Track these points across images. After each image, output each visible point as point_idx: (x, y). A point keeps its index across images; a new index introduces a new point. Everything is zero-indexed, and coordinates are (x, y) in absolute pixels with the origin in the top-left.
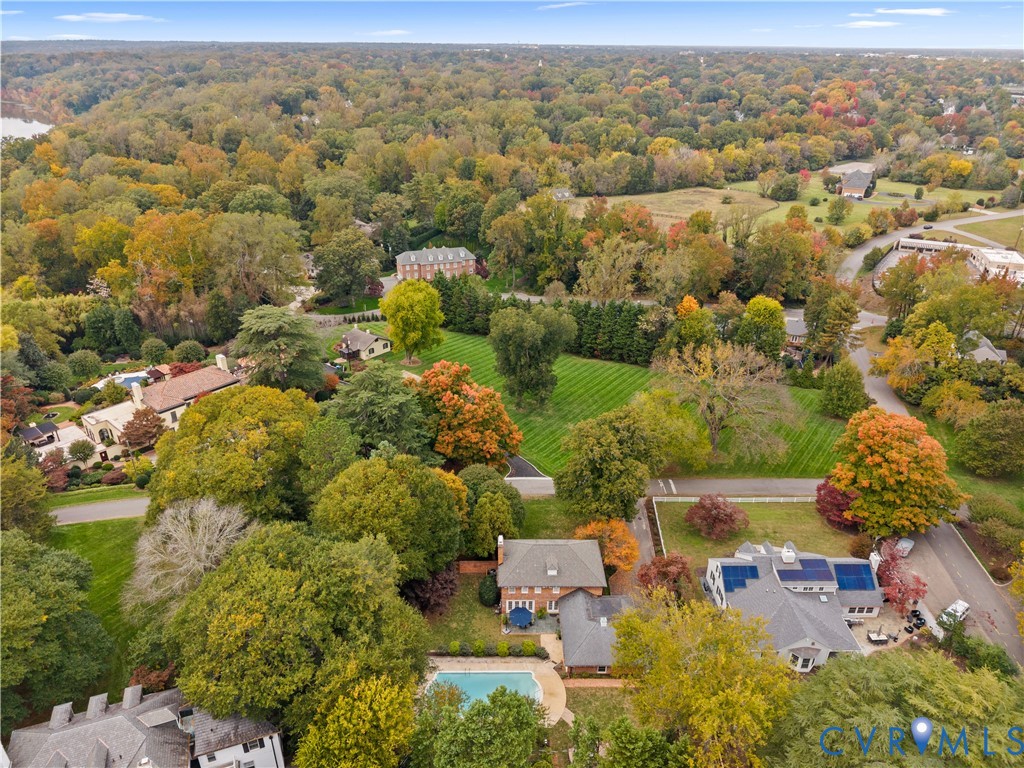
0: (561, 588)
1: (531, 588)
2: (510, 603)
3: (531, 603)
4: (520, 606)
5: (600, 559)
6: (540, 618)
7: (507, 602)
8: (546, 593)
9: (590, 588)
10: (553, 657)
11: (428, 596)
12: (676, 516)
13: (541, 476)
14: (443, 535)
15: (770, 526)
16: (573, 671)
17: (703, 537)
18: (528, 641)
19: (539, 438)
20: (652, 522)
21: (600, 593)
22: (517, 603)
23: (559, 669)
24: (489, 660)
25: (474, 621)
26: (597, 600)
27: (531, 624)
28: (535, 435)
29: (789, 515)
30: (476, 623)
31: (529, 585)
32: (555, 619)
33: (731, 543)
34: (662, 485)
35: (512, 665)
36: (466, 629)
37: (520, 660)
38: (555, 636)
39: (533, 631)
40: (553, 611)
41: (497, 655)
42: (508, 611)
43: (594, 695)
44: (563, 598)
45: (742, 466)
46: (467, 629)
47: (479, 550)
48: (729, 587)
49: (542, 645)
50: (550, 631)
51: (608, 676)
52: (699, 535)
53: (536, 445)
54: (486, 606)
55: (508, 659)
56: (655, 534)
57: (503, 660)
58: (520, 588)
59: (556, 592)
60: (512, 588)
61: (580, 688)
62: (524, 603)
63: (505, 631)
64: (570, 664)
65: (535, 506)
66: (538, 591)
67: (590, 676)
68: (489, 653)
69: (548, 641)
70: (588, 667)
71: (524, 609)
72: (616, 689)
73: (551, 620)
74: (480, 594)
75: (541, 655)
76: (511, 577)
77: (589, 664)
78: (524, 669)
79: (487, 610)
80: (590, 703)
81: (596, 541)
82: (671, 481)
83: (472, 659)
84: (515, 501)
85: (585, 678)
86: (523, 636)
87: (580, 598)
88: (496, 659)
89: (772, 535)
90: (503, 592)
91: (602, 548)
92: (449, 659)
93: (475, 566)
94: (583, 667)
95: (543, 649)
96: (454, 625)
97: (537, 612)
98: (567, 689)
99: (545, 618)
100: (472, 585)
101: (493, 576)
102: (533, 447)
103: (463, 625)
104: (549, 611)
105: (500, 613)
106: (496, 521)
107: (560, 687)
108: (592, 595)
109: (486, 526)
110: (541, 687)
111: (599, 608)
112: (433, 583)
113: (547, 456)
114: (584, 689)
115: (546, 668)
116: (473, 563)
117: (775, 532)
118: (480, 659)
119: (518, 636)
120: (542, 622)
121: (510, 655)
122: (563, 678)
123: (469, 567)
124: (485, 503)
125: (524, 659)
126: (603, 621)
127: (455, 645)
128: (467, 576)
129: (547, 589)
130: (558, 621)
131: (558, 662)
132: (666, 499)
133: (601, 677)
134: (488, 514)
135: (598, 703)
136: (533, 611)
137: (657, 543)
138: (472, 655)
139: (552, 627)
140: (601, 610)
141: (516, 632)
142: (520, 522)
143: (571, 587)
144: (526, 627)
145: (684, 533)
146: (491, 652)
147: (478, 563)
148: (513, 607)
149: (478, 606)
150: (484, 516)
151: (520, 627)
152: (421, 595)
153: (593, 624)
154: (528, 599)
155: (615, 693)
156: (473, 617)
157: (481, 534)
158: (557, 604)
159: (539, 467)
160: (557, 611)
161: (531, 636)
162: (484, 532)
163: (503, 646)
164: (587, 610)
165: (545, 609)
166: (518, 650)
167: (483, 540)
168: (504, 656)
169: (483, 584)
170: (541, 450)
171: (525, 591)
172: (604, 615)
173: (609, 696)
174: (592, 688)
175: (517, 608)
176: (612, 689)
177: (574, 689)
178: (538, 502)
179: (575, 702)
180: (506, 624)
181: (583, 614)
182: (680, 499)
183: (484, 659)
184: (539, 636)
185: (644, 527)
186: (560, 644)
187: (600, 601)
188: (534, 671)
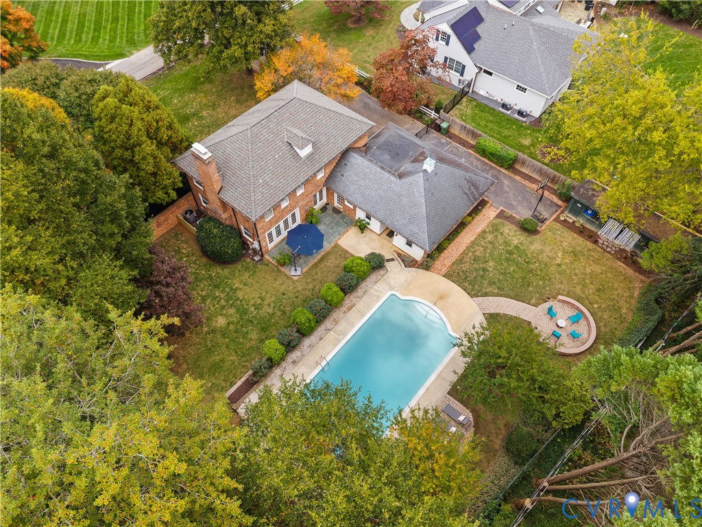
1: (292, 194)
2: (270, 235)
3: (294, 215)
4: (282, 228)
7: (267, 235)
8: (310, 188)
9: (358, 140)
22: (278, 228)
23: (409, 262)
24: (327, 324)
25: (240, 294)
30: (247, 294)
36: (242, 312)
37: (360, 290)
39: (325, 246)
40: (319, 205)
42: (269, 246)
43: (476, 259)
46: (245, 312)
50: (341, 230)
51: (462, 226)
52: (350, 29)
55: (347, 302)
57: (343, 309)
59: (321, 175)
60: (269, 211)
61: (455, 263)
62: (286, 221)
66: (300, 191)
67: (450, 241)
69: (356, 245)
72: (484, 232)
73: (328, 217)
75: (373, 264)
76: (259, 196)
78: (379, 297)
79: (239, 266)
83: (306, 343)
85: (445, 248)
86: (322, 260)
88: (334, 315)
90: (258, 226)
96: (221, 321)
97: (304, 220)
99: (320, 220)
103: (232, 311)
105: (260, 257)
108: (365, 149)
109: (149, 147)
111: (387, 157)
112: (158, 294)
115: (397, 273)
119: (316, 265)
120: (321, 228)
121: (345, 295)
122: (427, 267)
130: (336, 212)
131: (396, 256)
133: (457, 232)
134: (139, 124)
135: (491, 264)
136: (298, 223)
139: (337, 224)
141: (307, 263)
147: (162, 217)
148: (274, 235)
149: (219, 271)
154: (291, 212)
155: (490, 237)
156: (234, 290)
160: (324, 200)
161: (328, 254)
162: (151, 161)
163: (334, 293)
167: (154, 174)
171: (286, 203)
173: (490, 246)
174: (465, 253)
176: (482, 236)
177: (452, 270)
179: (472, 284)
180: (284, 264)
183: (321, 330)
186: (370, 235)
187: (378, 149)
188: (392, 289)
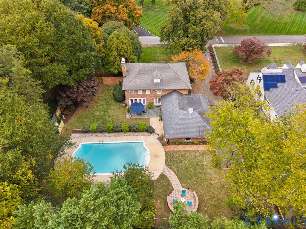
0: (163, 90)
1: (144, 91)
2: (132, 100)
3: (144, 100)
4: (138, 101)
5: (187, 73)
6: (150, 108)
7: (130, 99)
8: (153, 94)
9: (181, 90)
10: (157, 131)
11: (75, 96)
12: (225, 53)
13: (152, 36)
14: (81, 55)
15: (277, 57)
16: (170, 141)
17: (241, 63)
18: (142, 122)
19: (152, 20)
20: (213, 56)
21: (187, 93)
22: (136, 100)
23: (160, 139)
24: (116, 134)
25: (110, 111)
26: (185, 97)
27: (144, 112)
28: (150, 19)
29: (286, 52)
30: (111, 112)
31: (142, 89)
32: (159, 108)
33: (257, 66)
34: (216, 39)
35: (131, 137)
36: (104, 115)
37: (136, 134)
38: (159, 118)
39: (145, 116)
40: (158, 104)
41: (122, 131)
42: (130, 104)
43: (183, 156)
44: (163, 96)
45: (256, 30)
47: (112, 69)
48: (267, 88)
49: (151, 125)
50: (155, 115)
51: (192, 143)
52: (239, 63)
53: (150, 23)
54: (118, 102)
55: (129, 133)
56: (215, 62)
57: (125, 134)
58: (136, 91)
59: (160, 93)
60: (132, 91)
61: (174, 151)
62: (140, 100)
63: (128, 116)
64: (168, 137)
65: (149, 50)
66: (148, 93)
67: (181, 143)
68: (116, 130)
69: (155, 122)
70: (179, 139)
71: (140, 103)
72: (198, 151)
73: (156, 109)
74: (114, 95)
75: (150, 131)
76: (130, 84)
77: (181, 137)
78: (138, 140)
79: (118, 104)
80: (181, 161)
81: (184, 63)
82: (221, 37)
83: (106, 134)
84: (135, 41)
85: (177, 144)
86: (139, 119)
87: (175, 96)
88: (121, 134)
89: (279, 62)
90: (126, 94)
91: (188, 67)
92: (90, 134)
93: (112, 80)
94: (176, 139)
95: (151, 127)
96: (97, 113)
97: (148, 105)
98: (166, 153)
99: (152, 108)
100: (110, 90)
101: (121, 85)
102: (149, 24)
103: (103, 113)
104: (155, 104)
105: (126, 106)
106: (121, 50)
107: (161, 151)
108: (182, 94)
109: (115, 53)
110: (149, 152)
111: (186, 102)
112: (78, 88)
113: (156, 28)
114: (177, 152)
115: (153, 139)
116: (110, 78)
117: (280, 60)
118: (111, 134)
119: (136, 119)
120: (151, 111)
121: (130, 131)
122: (163, 145)
123: (108, 80)
124: (113, 38)
125: (139, 133)
126: (191, 110)
127: (94, 126)
128: (108, 86)
129: (154, 91)
130: (161, 110)
131: (160, 134)
132: (219, 45)
133: (188, 143)
135: (186, 162)
136: (145, 104)
137: (216, 66)
138: (105, 132)
139: (156, 113)
140: (188, 103)
141: (135, 116)
142: (139, 54)
143: (169, 90)
144: (141, 114)
145: (230, 61)
146: (117, 130)
147: (114, 78)
148: (134, 102)
149: (113, 102)
150: (112, 46)
151: (138, 114)
152: (71, 95)
153: (183, 112)
154: (142, 97)
155: (197, 154)
156: (110, 108)
157: (112, 59)
158: (160, 100)
159: (152, 32)
160: (160, 104)
161: (144, 119)
162: (113, 57)
163: (125, 126)
164: (179, 103)
165: (153, 103)
166: (134, 128)
168: (126, 132)
169: (115, 89)
170: (153, 25)
171: (140, 93)
172: (191, 106)
173: (193, 157)
174: (182, 151)
175: (136, 103)
176: (195, 152)
177: (171, 152)
178: (151, 48)
179: (171, 161)
180: (129, 112)
181: (177, 106)
182: (227, 45)
183: (113, 134)
184: (149, 119)
185: (208, 59)
186: (161, 123)
187: (187, 98)
188: (145, 141)
